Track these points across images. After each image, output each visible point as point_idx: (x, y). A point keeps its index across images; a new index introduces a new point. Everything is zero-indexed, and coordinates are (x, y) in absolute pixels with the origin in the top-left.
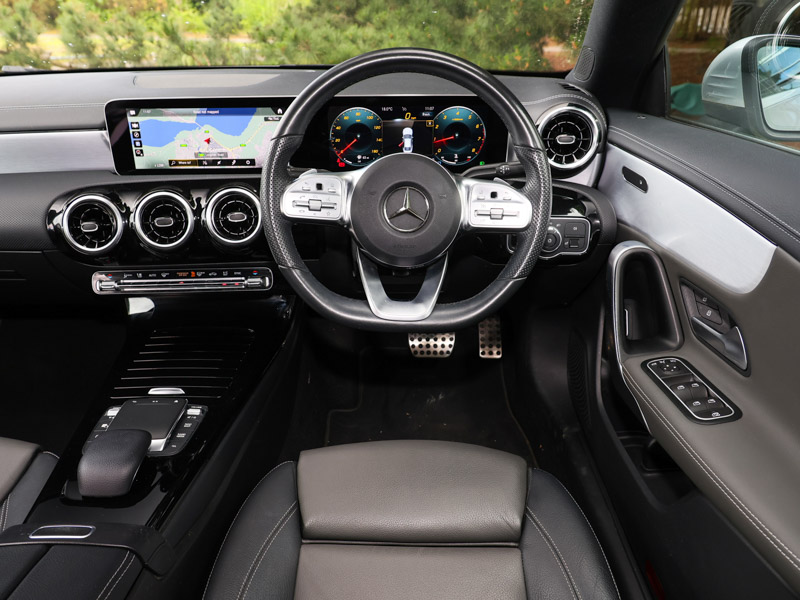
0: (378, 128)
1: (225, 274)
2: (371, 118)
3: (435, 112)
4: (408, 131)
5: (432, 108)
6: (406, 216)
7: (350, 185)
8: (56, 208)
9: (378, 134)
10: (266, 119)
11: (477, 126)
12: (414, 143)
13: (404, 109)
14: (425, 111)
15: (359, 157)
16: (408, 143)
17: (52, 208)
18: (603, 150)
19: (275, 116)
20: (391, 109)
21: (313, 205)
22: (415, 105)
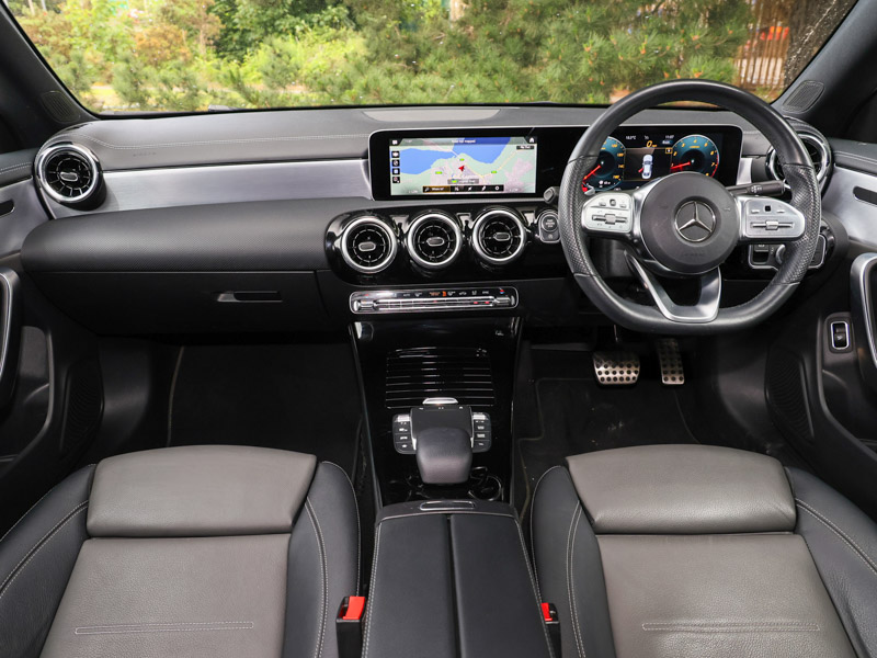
0: (621, 155)
1: (474, 293)
2: (616, 146)
3: (674, 140)
4: (648, 158)
5: (672, 137)
6: (695, 227)
7: (637, 202)
8: (334, 229)
9: (621, 160)
10: (518, 148)
11: (712, 153)
12: (653, 169)
13: (647, 138)
14: (664, 139)
15: (601, 182)
16: (647, 169)
17: (330, 230)
18: (830, 174)
19: (527, 145)
20: (634, 137)
21: (609, 219)
22: (658, 133)
